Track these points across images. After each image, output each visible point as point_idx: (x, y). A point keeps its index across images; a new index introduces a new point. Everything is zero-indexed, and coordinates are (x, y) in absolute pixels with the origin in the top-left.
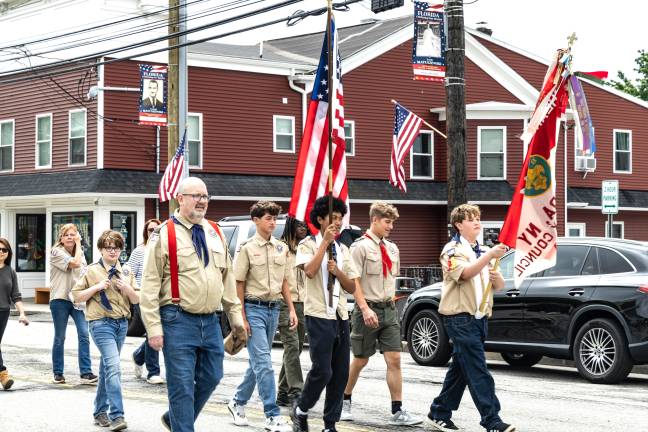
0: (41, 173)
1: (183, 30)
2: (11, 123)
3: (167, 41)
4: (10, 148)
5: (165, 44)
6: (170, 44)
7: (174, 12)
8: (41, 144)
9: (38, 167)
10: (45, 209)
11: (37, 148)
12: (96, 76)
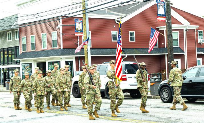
0: (44, 51)
1: (86, 8)
2: (34, 36)
3: (82, 11)
4: (34, 43)
5: (82, 12)
6: (83, 12)
7: (84, 3)
8: (43, 42)
9: (43, 49)
10: (45, 61)
11: (42, 43)
12: (59, 22)
